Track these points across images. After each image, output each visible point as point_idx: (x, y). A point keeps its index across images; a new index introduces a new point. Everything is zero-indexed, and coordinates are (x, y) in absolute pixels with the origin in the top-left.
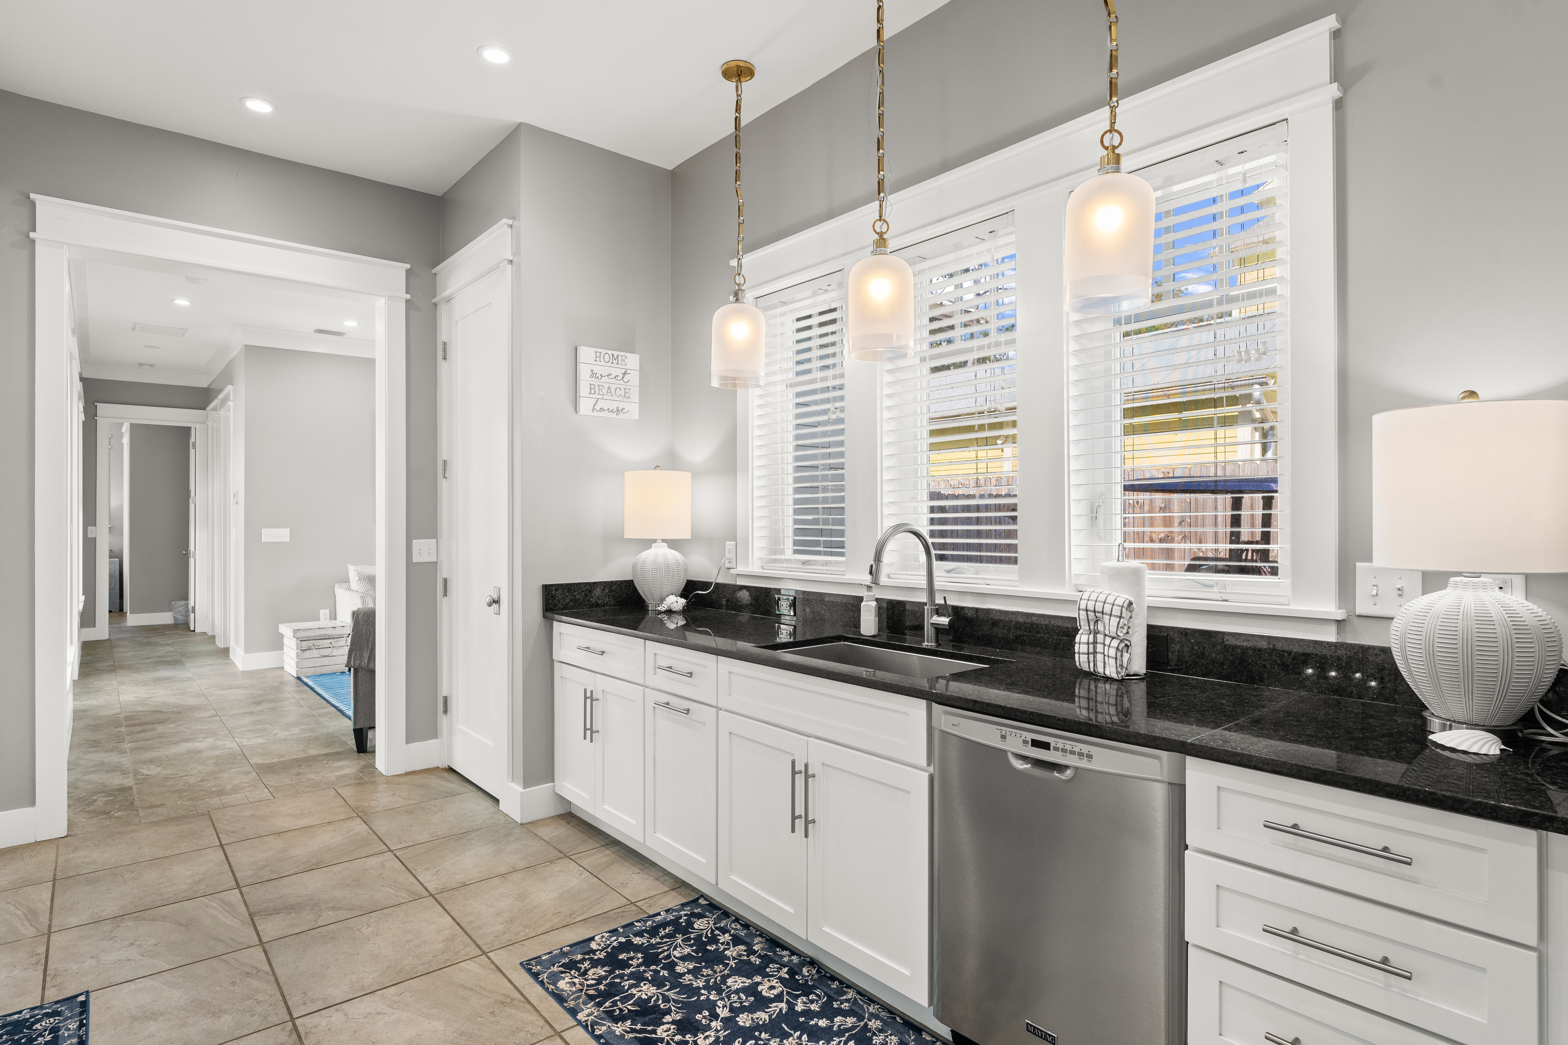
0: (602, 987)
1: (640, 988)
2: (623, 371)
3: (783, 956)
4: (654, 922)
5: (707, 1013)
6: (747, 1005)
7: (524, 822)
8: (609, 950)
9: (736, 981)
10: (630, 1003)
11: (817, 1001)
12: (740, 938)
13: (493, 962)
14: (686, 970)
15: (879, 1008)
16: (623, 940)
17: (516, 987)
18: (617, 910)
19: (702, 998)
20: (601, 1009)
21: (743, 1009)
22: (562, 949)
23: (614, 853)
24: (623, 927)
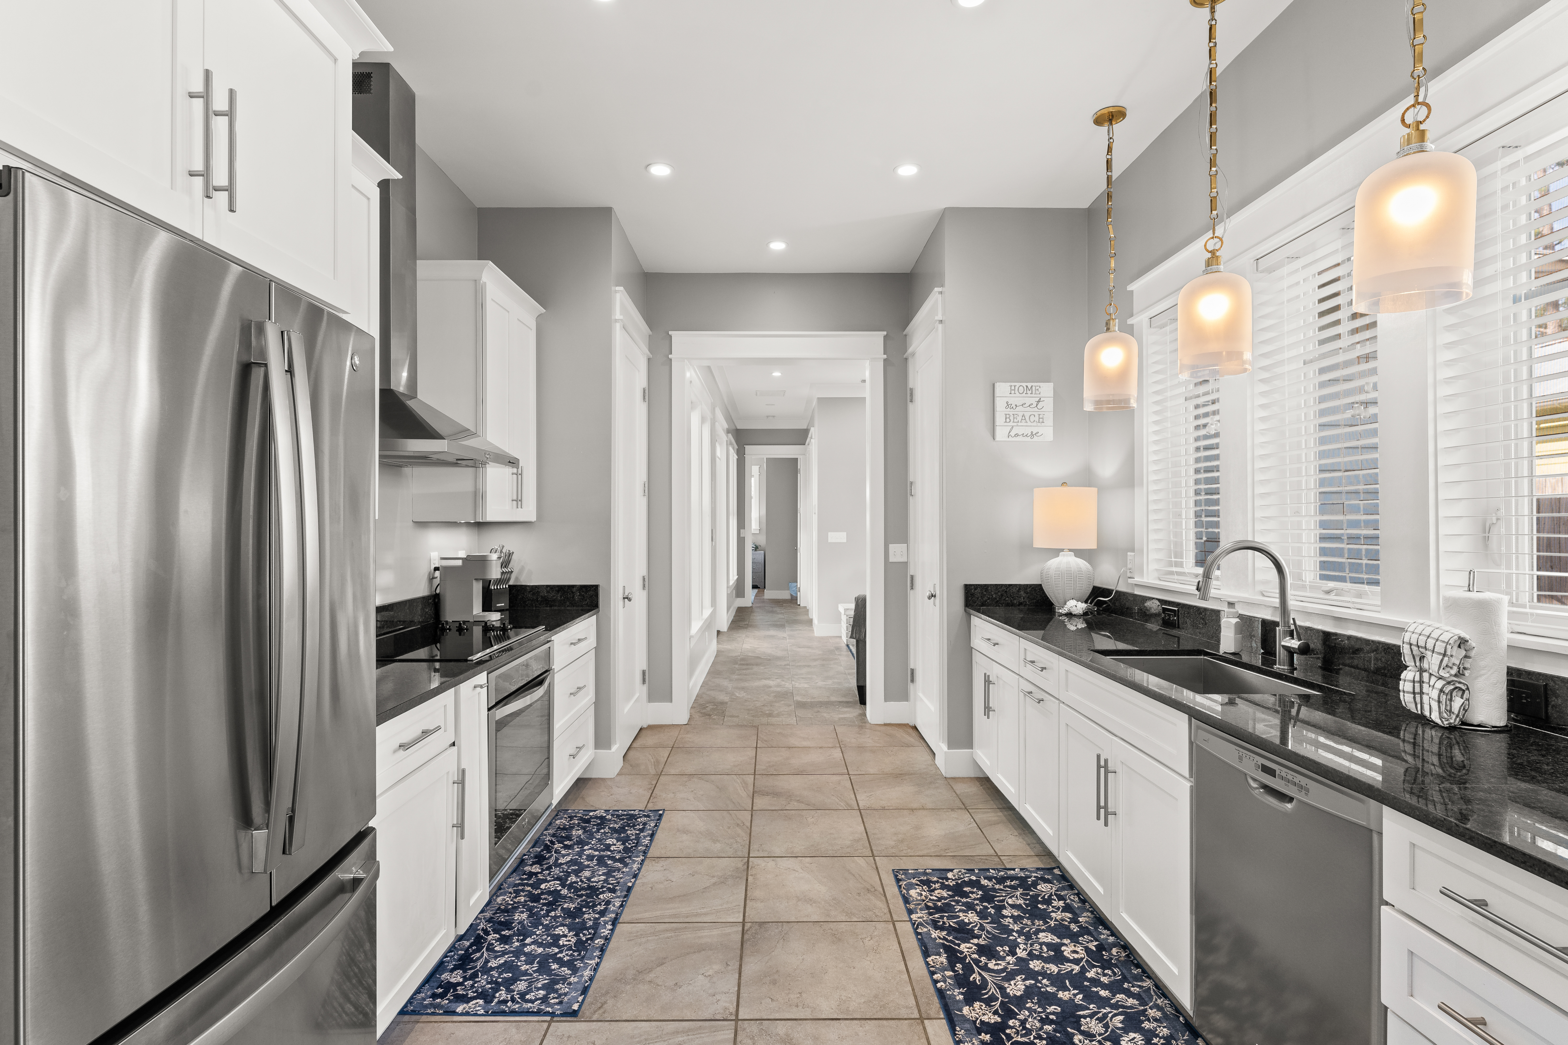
0: (939, 904)
1: (967, 914)
2: (1037, 399)
3: (1101, 934)
4: (1006, 873)
5: (1007, 949)
6: (1045, 956)
7: (947, 776)
8: (959, 882)
9: (1047, 937)
10: (954, 921)
11: (1110, 976)
12: (1071, 908)
13: (876, 863)
14: (1010, 915)
15: (1168, 1004)
16: (974, 878)
17: (882, 884)
18: (982, 857)
19: (1011, 938)
20: (930, 917)
21: (1039, 957)
22: (926, 870)
23: (1005, 816)
24: (979, 870)
